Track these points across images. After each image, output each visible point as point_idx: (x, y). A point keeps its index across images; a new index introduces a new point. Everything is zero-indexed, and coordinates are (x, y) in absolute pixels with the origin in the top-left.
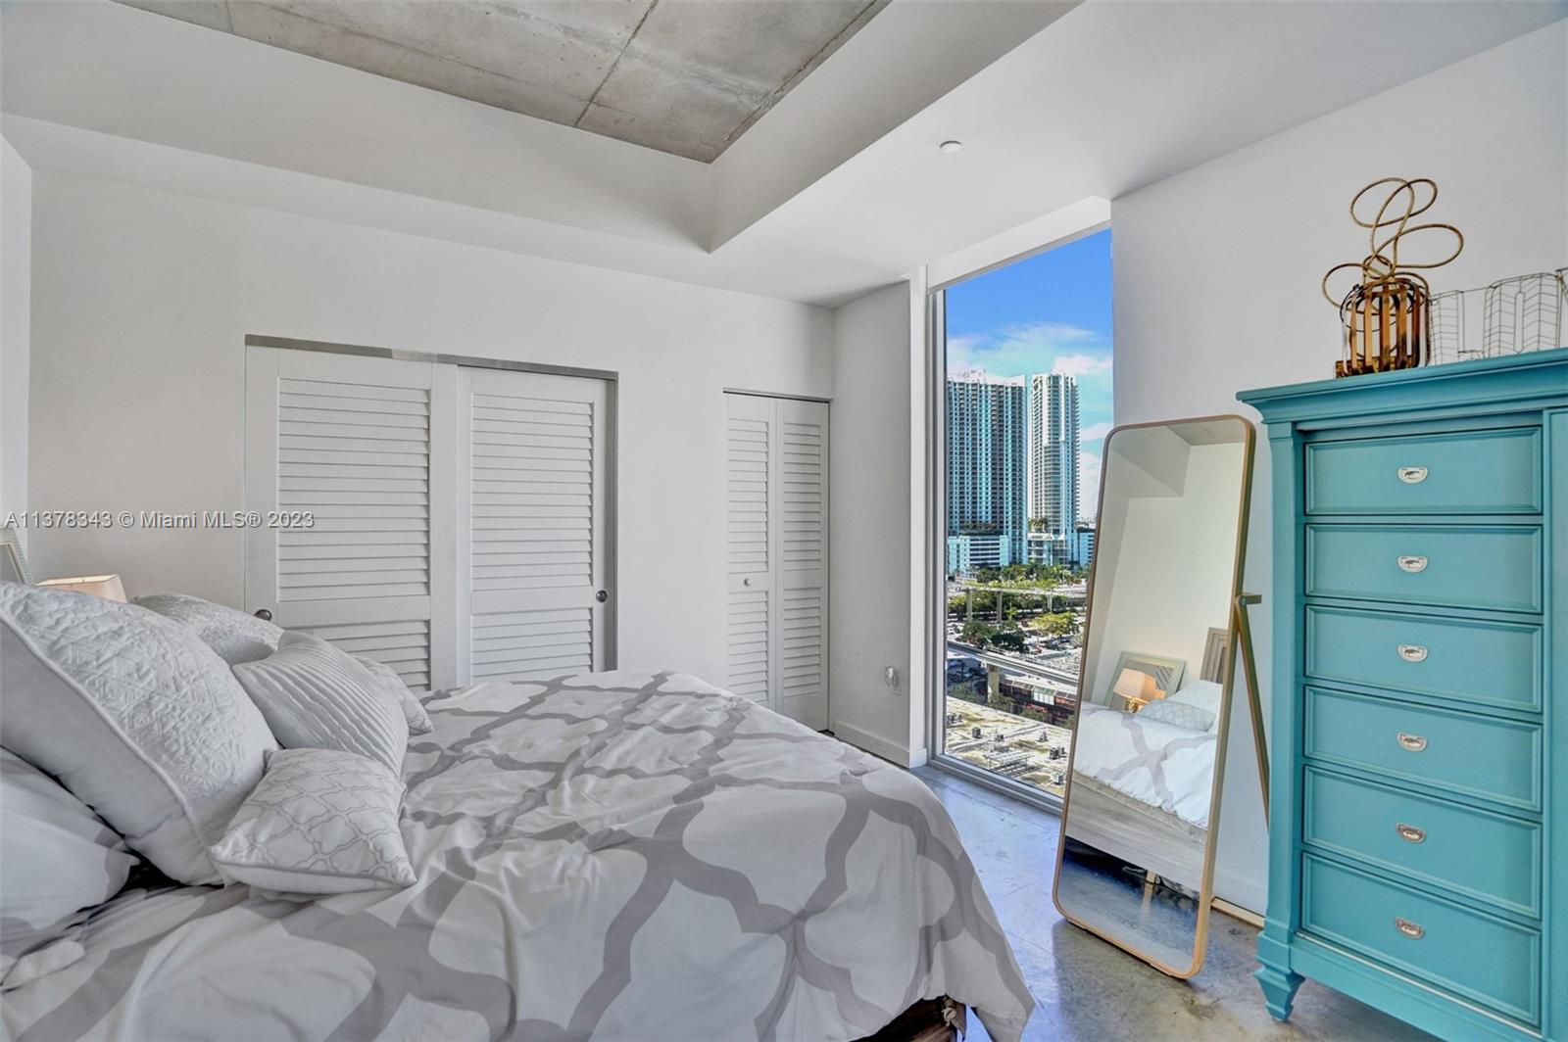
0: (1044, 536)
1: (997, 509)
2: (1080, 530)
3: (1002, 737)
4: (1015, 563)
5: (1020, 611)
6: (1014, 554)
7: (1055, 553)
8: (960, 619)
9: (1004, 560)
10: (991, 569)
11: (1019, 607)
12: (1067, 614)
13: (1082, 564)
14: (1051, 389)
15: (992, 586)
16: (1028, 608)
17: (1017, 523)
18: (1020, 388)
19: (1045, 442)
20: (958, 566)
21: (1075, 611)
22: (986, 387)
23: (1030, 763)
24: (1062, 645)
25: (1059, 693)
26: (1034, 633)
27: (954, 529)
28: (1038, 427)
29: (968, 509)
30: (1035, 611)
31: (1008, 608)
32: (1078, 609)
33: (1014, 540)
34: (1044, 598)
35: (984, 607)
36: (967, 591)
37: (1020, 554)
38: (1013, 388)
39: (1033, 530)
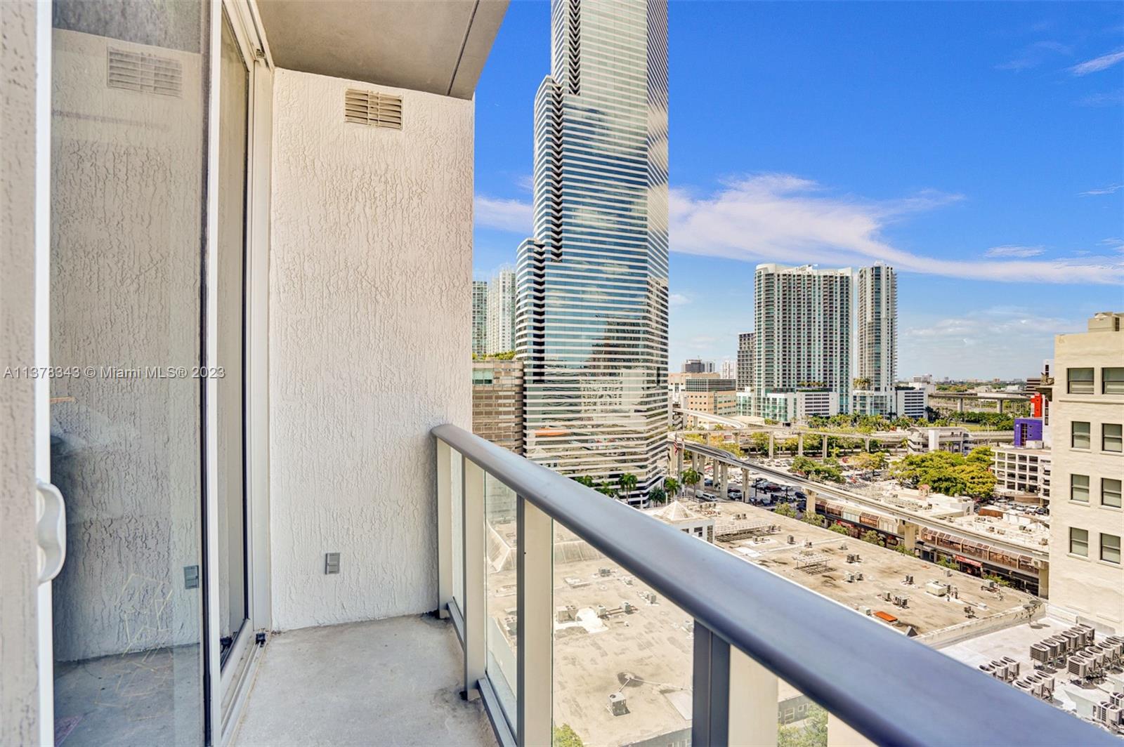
0: (867, 392)
1: (828, 372)
2: (898, 388)
3: (810, 544)
4: (842, 413)
5: (842, 450)
6: (842, 406)
7: (876, 406)
8: (793, 454)
9: (833, 410)
10: (822, 418)
11: (841, 447)
12: (879, 453)
13: (899, 415)
14: (874, 277)
15: (820, 431)
16: (849, 448)
17: (844, 383)
18: (847, 277)
19: (869, 319)
20: (795, 415)
21: (888, 452)
22: (819, 277)
23: (830, 565)
24: (874, 478)
25: (864, 514)
26: (851, 467)
27: (792, 387)
28: (862, 309)
29: (804, 371)
30: (854, 450)
31: (833, 448)
32: (891, 450)
33: (841, 395)
34: (863, 441)
35: (812, 447)
36: (799, 434)
37: (847, 406)
38: (842, 278)
39: (858, 388)
